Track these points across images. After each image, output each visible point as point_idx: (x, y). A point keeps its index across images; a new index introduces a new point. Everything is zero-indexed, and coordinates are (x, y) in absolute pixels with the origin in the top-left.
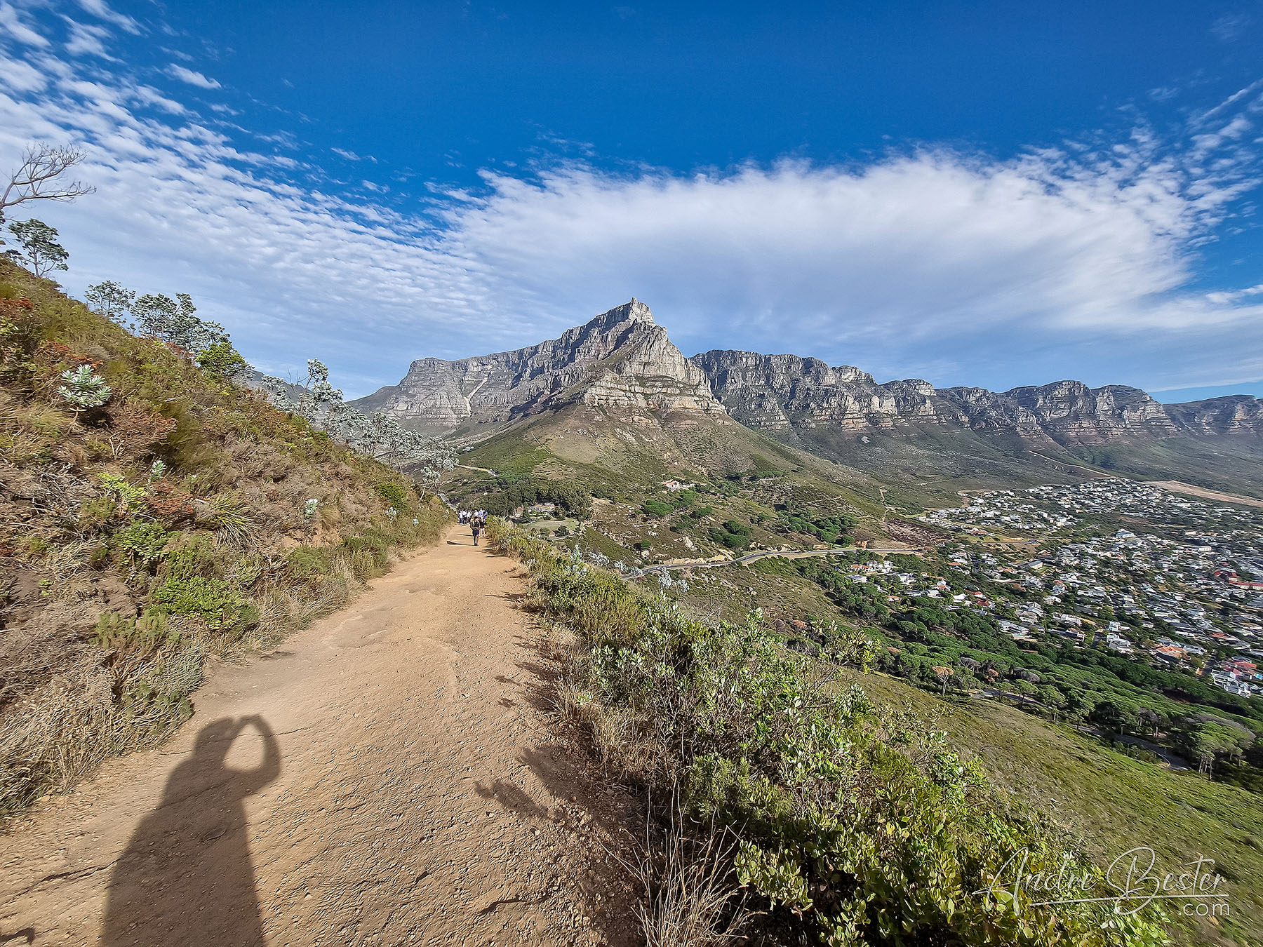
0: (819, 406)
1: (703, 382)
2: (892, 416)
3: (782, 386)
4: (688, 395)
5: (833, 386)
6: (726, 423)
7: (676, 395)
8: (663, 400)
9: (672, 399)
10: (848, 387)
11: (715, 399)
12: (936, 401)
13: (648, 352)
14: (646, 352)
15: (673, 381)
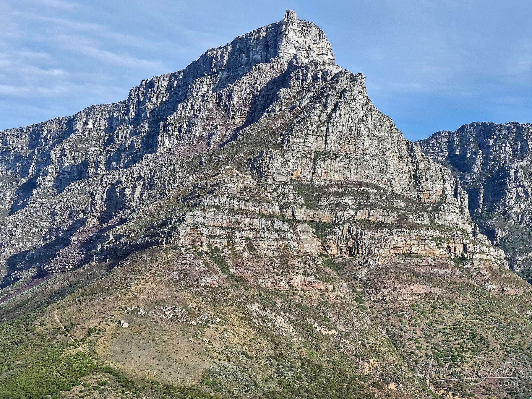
13: (324, 130)
14: (320, 129)
15: (381, 195)
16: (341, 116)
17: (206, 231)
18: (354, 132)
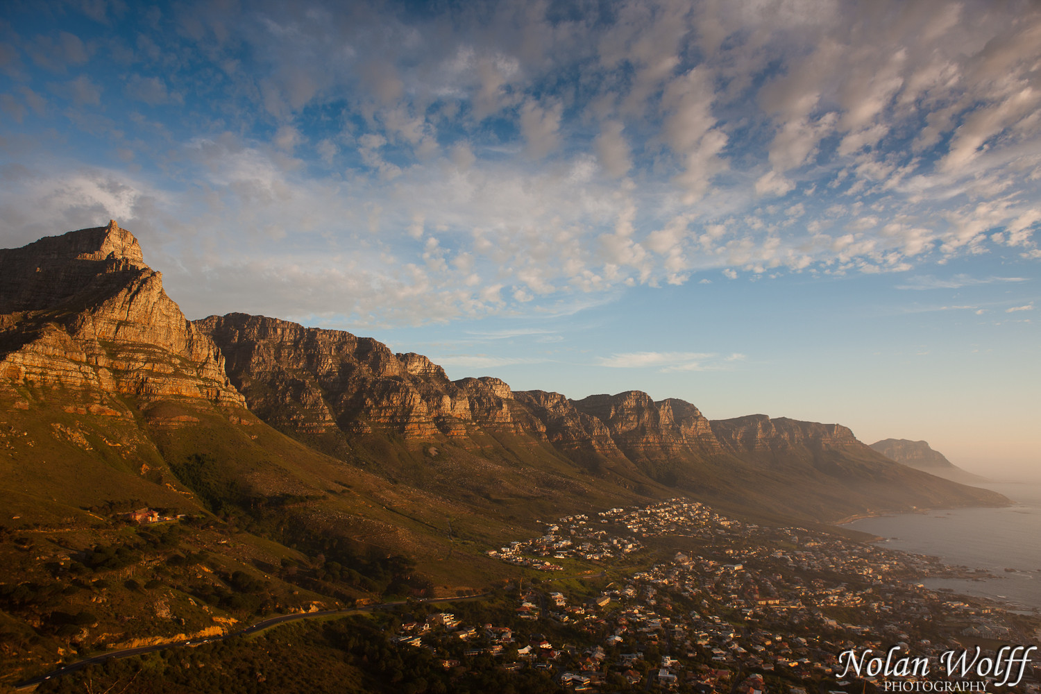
0: (377, 403)
1: (213, 359)
2: (465, 421)
3: (330, 373)
4: (186, 377)
5: (396, 378)
6: (244, 421)
7: (167, 376)
8: (143, 382)
9: (159, 380)
10: (414, 380)
11: (230, 386)
12: (513, 406)
13: (128, 306)
14: (124, 305)
15: (164, 354)
16: (141, 297)
17: (23, 369)
18: (149, 310)
